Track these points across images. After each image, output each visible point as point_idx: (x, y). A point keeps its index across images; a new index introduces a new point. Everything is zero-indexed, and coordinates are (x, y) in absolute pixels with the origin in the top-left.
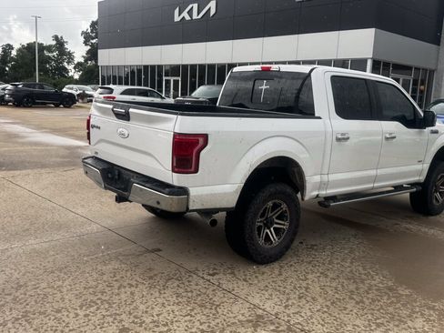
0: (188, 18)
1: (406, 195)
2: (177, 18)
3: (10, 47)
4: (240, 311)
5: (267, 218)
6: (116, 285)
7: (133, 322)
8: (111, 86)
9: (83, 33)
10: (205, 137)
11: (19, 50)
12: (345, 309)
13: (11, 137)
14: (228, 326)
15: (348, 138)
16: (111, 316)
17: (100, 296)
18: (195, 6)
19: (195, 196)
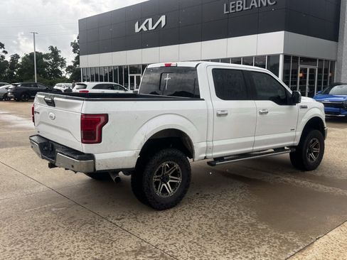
0: (145, 29)
1: (286, 155)
2: (137, 30)
3: (17, 57)
4: (130, 244)
5: (163, 175)
6: (42, 228)
7: (45, 254)
8: (86, 83)
9: (72, 43)
10: (106, 116)
11: (24, 58)
12: (211, 239)
13: (4, 124)
14: (116, 255)
15: (227, 114)
16: (30, 250)
17: (27, 236)
18: (150, 20)
19: (100, 160)
